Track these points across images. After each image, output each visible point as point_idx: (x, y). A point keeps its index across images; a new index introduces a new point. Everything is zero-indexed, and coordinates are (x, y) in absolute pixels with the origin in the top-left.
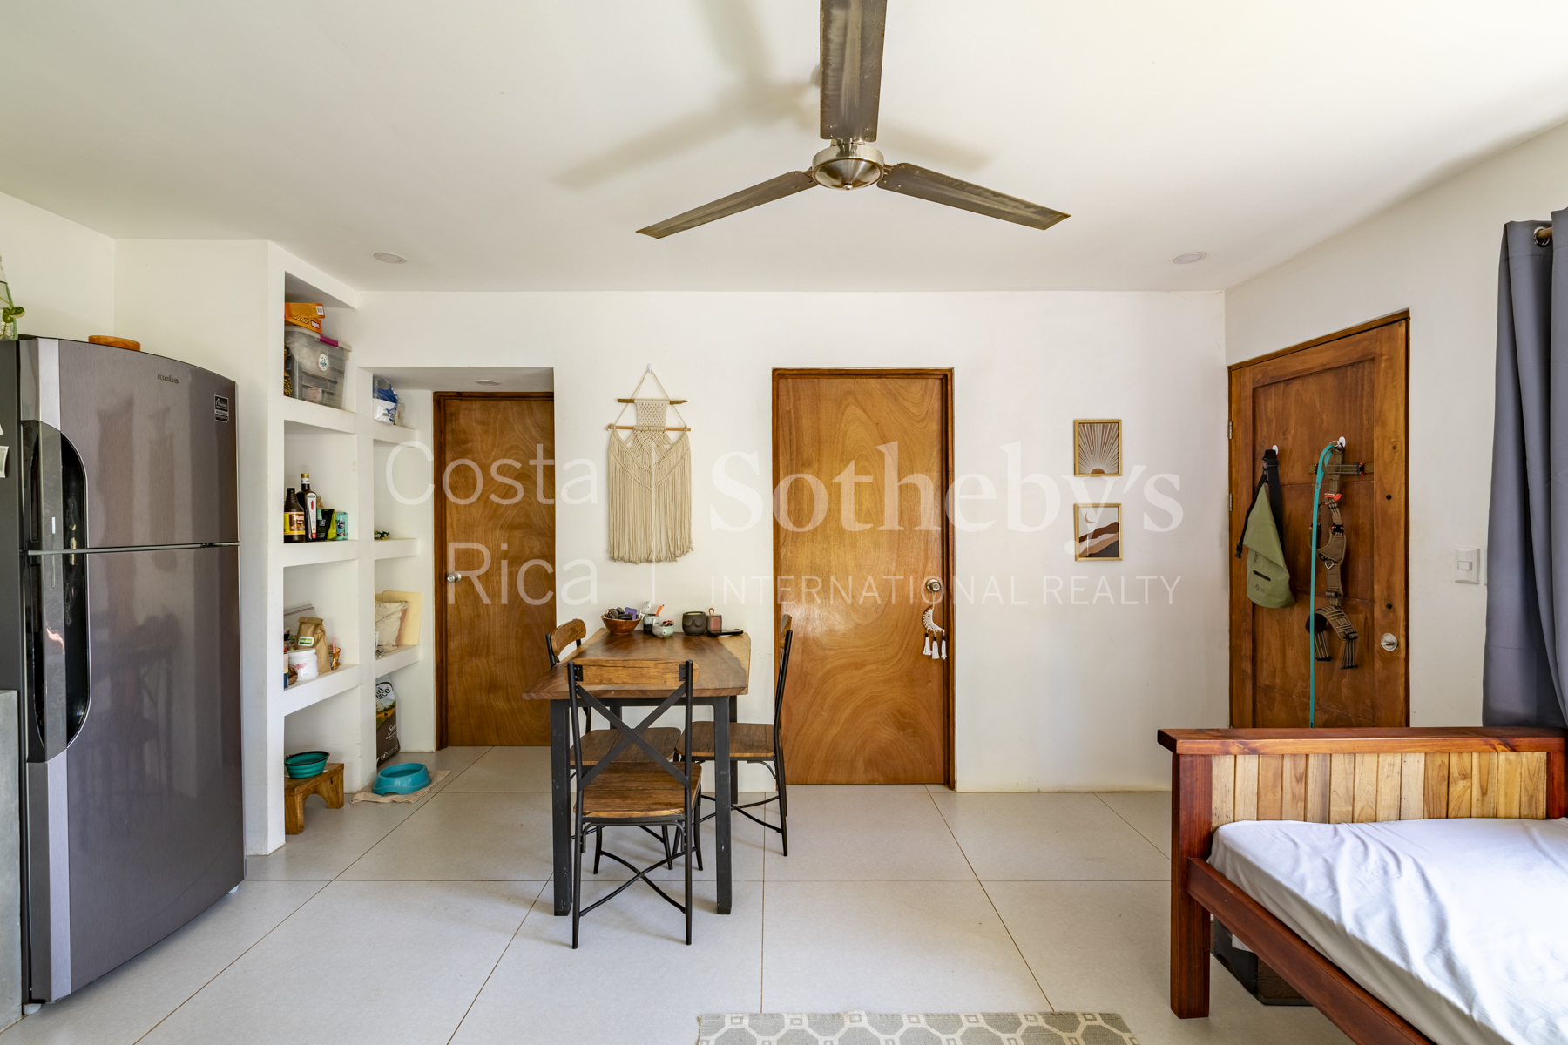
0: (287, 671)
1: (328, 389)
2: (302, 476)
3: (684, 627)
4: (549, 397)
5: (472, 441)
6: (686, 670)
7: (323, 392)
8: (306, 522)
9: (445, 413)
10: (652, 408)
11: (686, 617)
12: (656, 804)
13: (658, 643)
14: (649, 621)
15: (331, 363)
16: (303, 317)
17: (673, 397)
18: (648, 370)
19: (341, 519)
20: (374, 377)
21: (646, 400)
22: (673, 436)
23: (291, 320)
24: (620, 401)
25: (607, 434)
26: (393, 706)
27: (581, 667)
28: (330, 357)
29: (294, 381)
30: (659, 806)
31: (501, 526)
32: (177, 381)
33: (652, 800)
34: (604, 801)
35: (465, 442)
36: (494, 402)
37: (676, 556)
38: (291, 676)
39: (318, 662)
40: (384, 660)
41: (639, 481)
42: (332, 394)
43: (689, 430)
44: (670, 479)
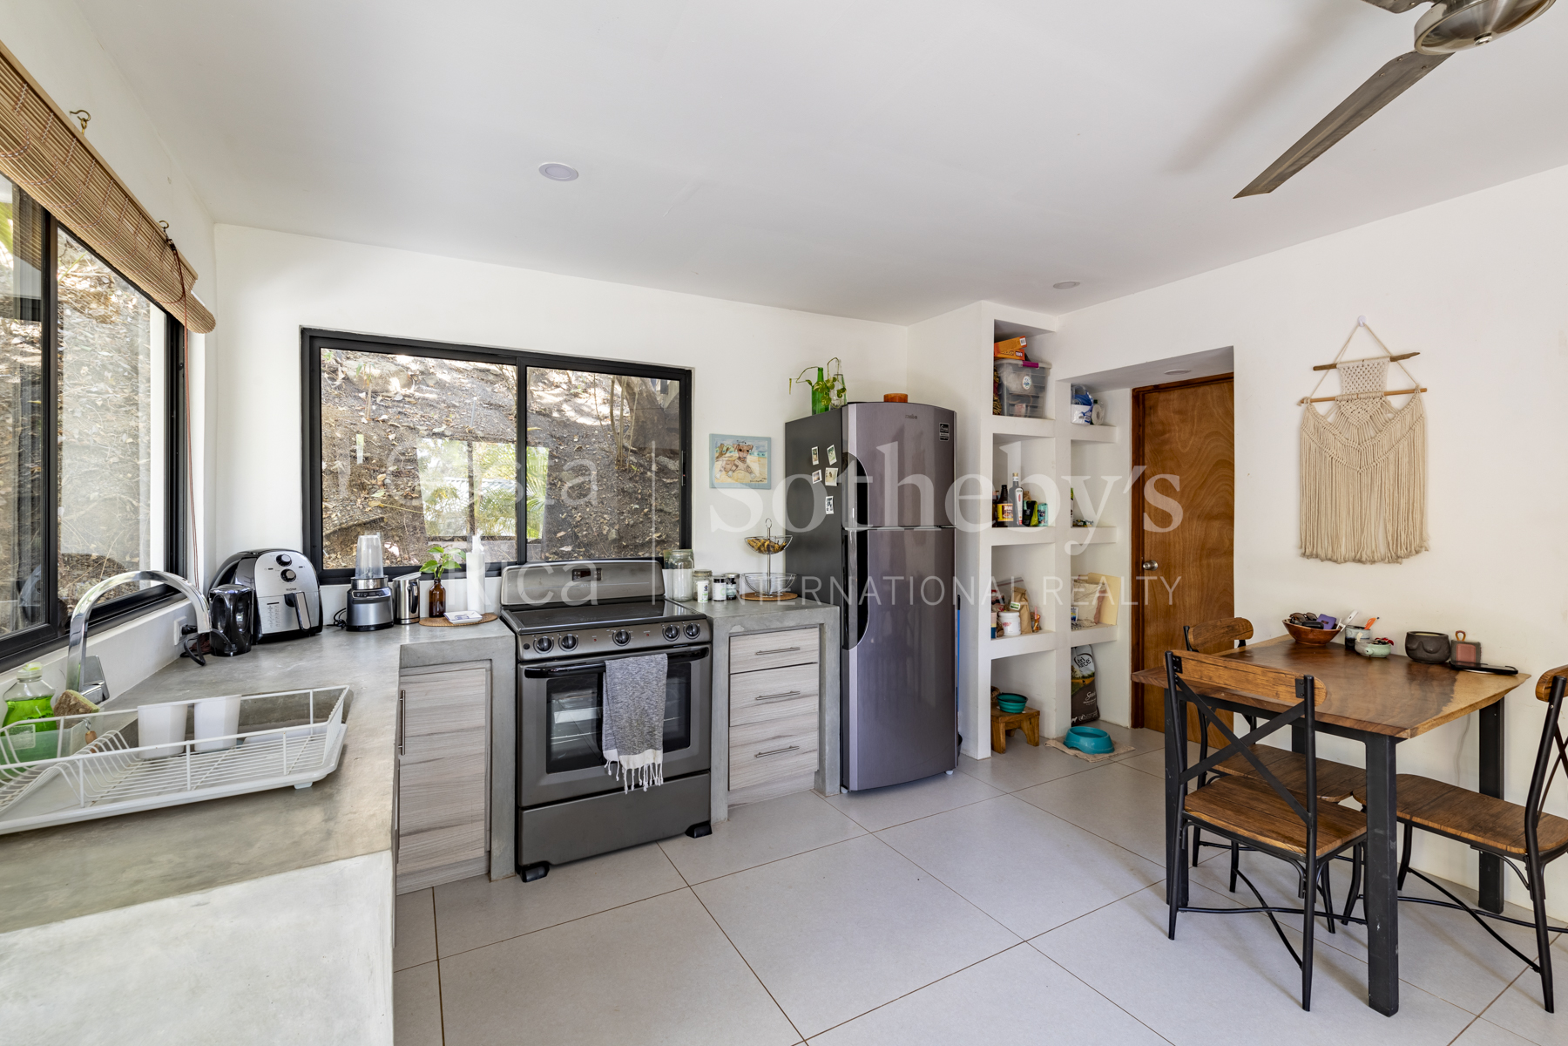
0: (995, 626)
1: (1033, 404)
2: (1014, 475)
3: (1407, 649)
4: (1228, 379)
5: (1170, 431)
6: (1306, 688)
7: (1027, 406)
8: (1014, 512)
9: (1144, 407)
10: (1365, 370)
11: (1411, 637)
12: (1273, 832)
13: (1360, 661)
14: (1352, 633)
15: (1033, 382)
16: (1008, 351)
17: (1395, 352)
18: (1359, 325)
19: (1042, 508)
20: (1072, 386)
21: (1353, 361)
22: (1397, 402)
23: (999, 356)
24: (1316, 368)
25: (1299, 410)
26: (1093, 675)
27: (1180, 658)
28: (1033, 377)
29: (1002, 401)
30: (1274, 835)
31: (1199, 516)
32: (916, 417)
33: (1272, 827)
34: (1215, 807)
35: (1164, 433)
36: (1193, 390)
37: (1398, 557)
38: (998, 631)
39: (1021, 623)
40: (1078, 633)
41: (1344, 462)
42: (1036, 407)
43: (1424, 390)
44: (1392, 457)
